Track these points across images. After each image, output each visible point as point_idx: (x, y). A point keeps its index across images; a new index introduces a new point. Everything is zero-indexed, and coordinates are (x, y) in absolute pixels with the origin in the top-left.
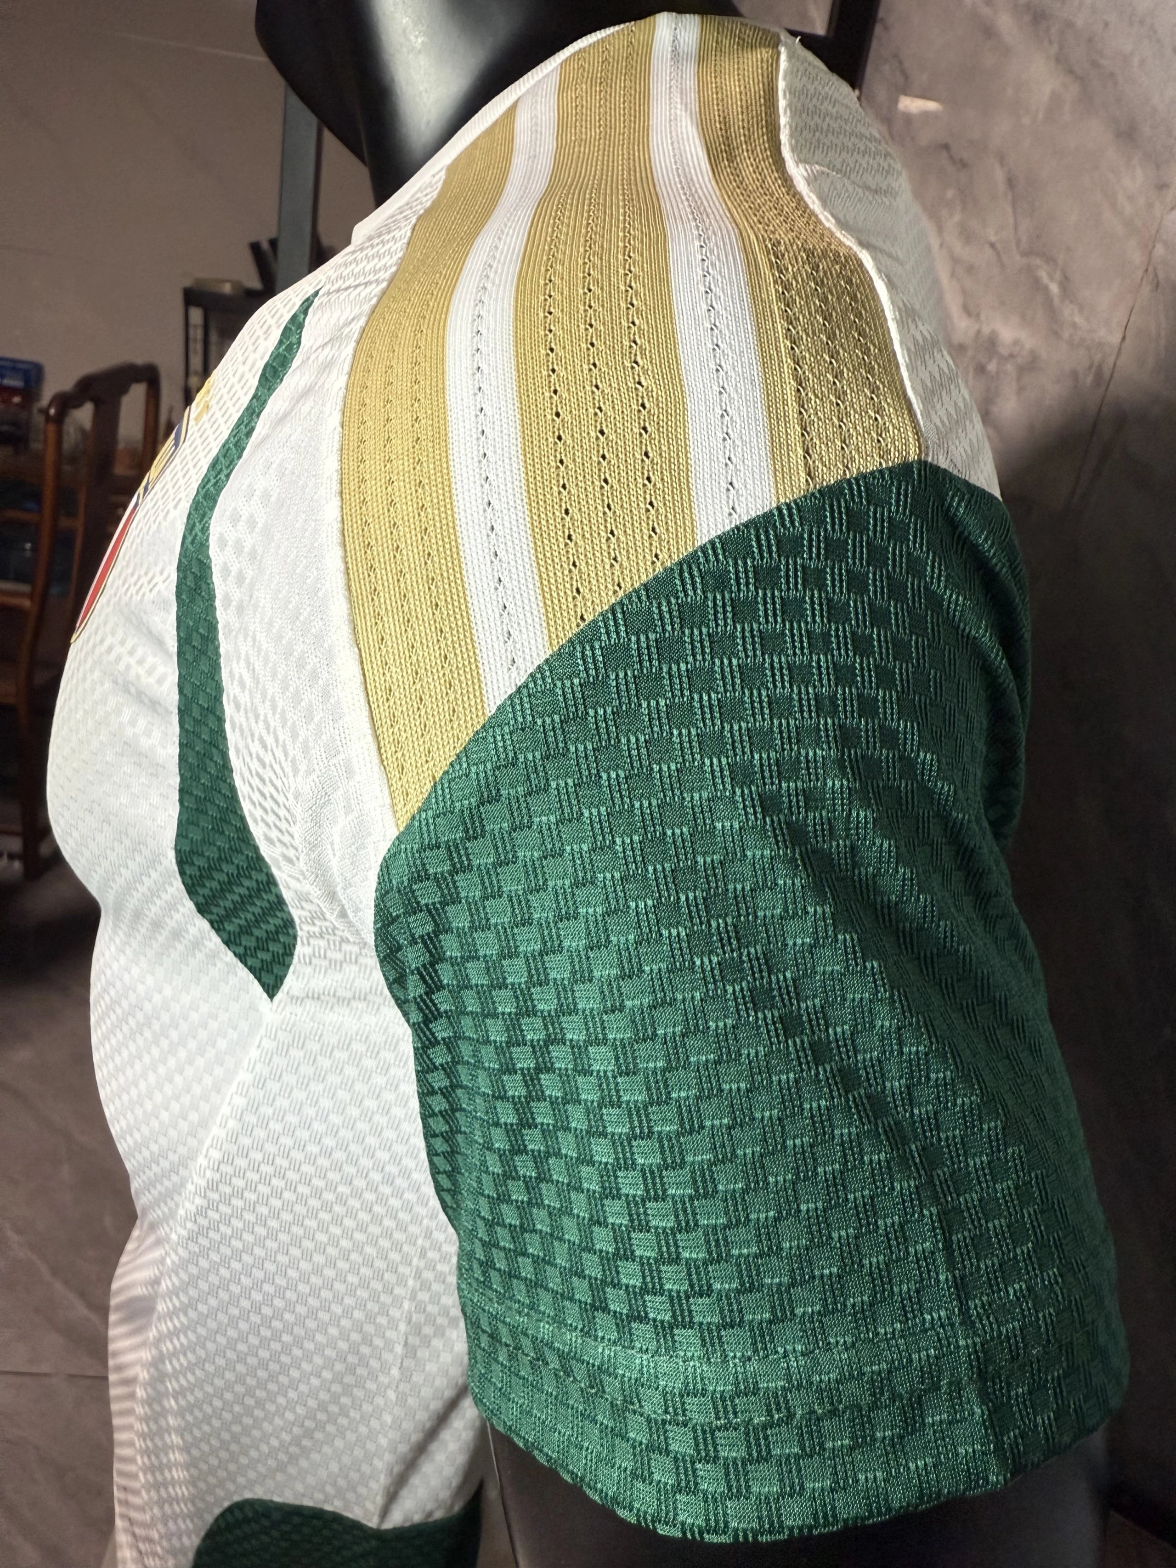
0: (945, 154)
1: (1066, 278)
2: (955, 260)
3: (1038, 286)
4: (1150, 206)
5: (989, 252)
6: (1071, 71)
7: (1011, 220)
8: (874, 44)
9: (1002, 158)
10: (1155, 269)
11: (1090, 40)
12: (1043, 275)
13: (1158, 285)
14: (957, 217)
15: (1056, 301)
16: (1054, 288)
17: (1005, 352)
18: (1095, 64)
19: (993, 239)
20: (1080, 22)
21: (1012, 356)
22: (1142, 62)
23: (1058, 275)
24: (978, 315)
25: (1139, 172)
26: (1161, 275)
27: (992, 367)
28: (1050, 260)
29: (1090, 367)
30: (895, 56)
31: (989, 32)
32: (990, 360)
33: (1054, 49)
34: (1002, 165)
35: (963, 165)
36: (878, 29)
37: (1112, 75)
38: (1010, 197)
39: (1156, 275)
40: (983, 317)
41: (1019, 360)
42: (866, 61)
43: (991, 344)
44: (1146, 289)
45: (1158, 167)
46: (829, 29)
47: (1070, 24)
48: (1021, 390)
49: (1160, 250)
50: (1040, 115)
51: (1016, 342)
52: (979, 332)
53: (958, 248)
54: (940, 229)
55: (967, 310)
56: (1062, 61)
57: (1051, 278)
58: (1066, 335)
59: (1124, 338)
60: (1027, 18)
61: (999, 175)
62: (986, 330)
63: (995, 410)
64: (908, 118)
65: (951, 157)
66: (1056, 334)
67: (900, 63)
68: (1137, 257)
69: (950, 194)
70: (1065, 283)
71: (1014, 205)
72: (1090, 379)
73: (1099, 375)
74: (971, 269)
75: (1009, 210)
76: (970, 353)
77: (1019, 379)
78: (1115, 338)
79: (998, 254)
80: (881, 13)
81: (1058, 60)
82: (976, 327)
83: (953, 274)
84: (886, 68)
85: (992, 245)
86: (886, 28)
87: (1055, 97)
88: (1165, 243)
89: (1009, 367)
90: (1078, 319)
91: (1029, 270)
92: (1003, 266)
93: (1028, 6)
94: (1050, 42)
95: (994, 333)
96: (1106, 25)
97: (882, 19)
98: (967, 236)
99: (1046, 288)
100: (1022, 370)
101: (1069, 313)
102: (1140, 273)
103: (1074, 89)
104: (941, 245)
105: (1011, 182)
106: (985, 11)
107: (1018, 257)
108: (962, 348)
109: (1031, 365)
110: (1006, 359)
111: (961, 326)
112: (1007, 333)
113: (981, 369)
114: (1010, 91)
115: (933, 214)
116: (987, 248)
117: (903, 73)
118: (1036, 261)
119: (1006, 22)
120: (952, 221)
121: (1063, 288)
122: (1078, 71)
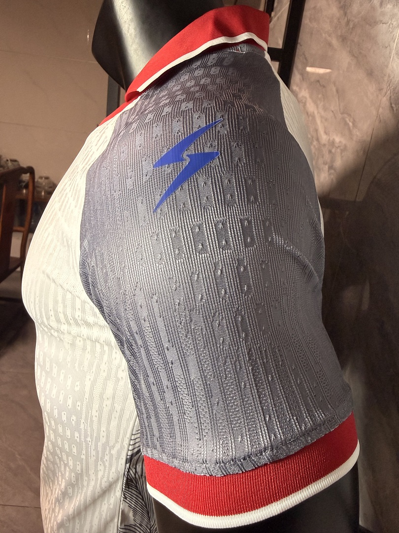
0: (318, 84)
1: (354, 120)
2: (322, 117)
3: (346, 124)
4: (377, 96)
5: (332, 114)
6: (353, 55)
7: (338, 104)
8: (297, 51)
9: (335, 83)
10: (380, 116)
11: (359, 45)
12: (347, 120)
13: (380, 121)
14: (322, 104)
15: (351, 128)
16: (351, 124)
17: (337, 145)
18: (360, 53)
19: (333, 109)
20: (356, 40)
21: (339, 147)
22: (374, 51)
23: (352, 120)
24: (329, 135)
25: (374, 86)
27: (333, 150)
28: (349, 115)
30: (304, 54)
31: (330, 45)
32: (333, 148)
33: (349, 49)
34: (335, 86)
35: (324, 87)
36: (298, 46)
37: (365, 56)
38: (337, 96)
39: (380, 118)
40: (330, 135)
41: (342, 148)
42: (295, 56)
43: (332, 143)
44: (377, 122)
45: (379, 83)
46: (283, 46)
47: (353, 41)
48: (342, 157)
49: (381, 110)
50: (345, 70)
51: (340, 142)
52: (329, 139)
53: (323, 113)
54: (317, 107)
55: (326, 133)
56: (351, 53)
57: (350, 121)
58: (355, 139)
59: (371, 139)
60: (340, 40)
61: (334, 89)
62: (331, 139)
63: (335, 164)
64: (308, 73)
65: (320, 84)
66: (352, 139)
67: (305, 56)
68: (374, 113)
69: (320, 96)
70: (354, 122)
71: (339, 99)
72: (362, 152)
73: (364, 152)
74: (326, 120)
75: (337, 100)
76: (327, 147)
77: (341, 154)
78: (369, 139)
79: (334, 115)
80: (299, 41)
81: (350, 52)
83: (321, 121)
84: (301, 58)
85: (333, 112)
86: (301, 46)
87: (349, 64)
88: (382, 108)
89: (338, 150)
90: (357, 133)
91: (343, 119)
92: (335, 117)
93: (341, 36)
94: (348, 47)
95: (334, 139)
96: (363, 41)
97: (300, 43)
98: (325, 109)
99: (348, 124)
100: (342, 151)
101: (355, 132)
102: (376, 118)
103: (355, 61)
104: (318, 113)
105: (337, 91)
106: (329, 38)
107: (340, 115)
108: (324, 145)
109: (345, 149)
110: (337, 148)
111: (324, 138)
112: (337, 139)
113: (330, 152)
114: (336, 63)
115: (315, 103)
116: (331, 112)
117: (306, 59)
118: (346, 116)
119: (334, 42)
120: (321, 105)
121: (353, 124)
122: (356, 55)
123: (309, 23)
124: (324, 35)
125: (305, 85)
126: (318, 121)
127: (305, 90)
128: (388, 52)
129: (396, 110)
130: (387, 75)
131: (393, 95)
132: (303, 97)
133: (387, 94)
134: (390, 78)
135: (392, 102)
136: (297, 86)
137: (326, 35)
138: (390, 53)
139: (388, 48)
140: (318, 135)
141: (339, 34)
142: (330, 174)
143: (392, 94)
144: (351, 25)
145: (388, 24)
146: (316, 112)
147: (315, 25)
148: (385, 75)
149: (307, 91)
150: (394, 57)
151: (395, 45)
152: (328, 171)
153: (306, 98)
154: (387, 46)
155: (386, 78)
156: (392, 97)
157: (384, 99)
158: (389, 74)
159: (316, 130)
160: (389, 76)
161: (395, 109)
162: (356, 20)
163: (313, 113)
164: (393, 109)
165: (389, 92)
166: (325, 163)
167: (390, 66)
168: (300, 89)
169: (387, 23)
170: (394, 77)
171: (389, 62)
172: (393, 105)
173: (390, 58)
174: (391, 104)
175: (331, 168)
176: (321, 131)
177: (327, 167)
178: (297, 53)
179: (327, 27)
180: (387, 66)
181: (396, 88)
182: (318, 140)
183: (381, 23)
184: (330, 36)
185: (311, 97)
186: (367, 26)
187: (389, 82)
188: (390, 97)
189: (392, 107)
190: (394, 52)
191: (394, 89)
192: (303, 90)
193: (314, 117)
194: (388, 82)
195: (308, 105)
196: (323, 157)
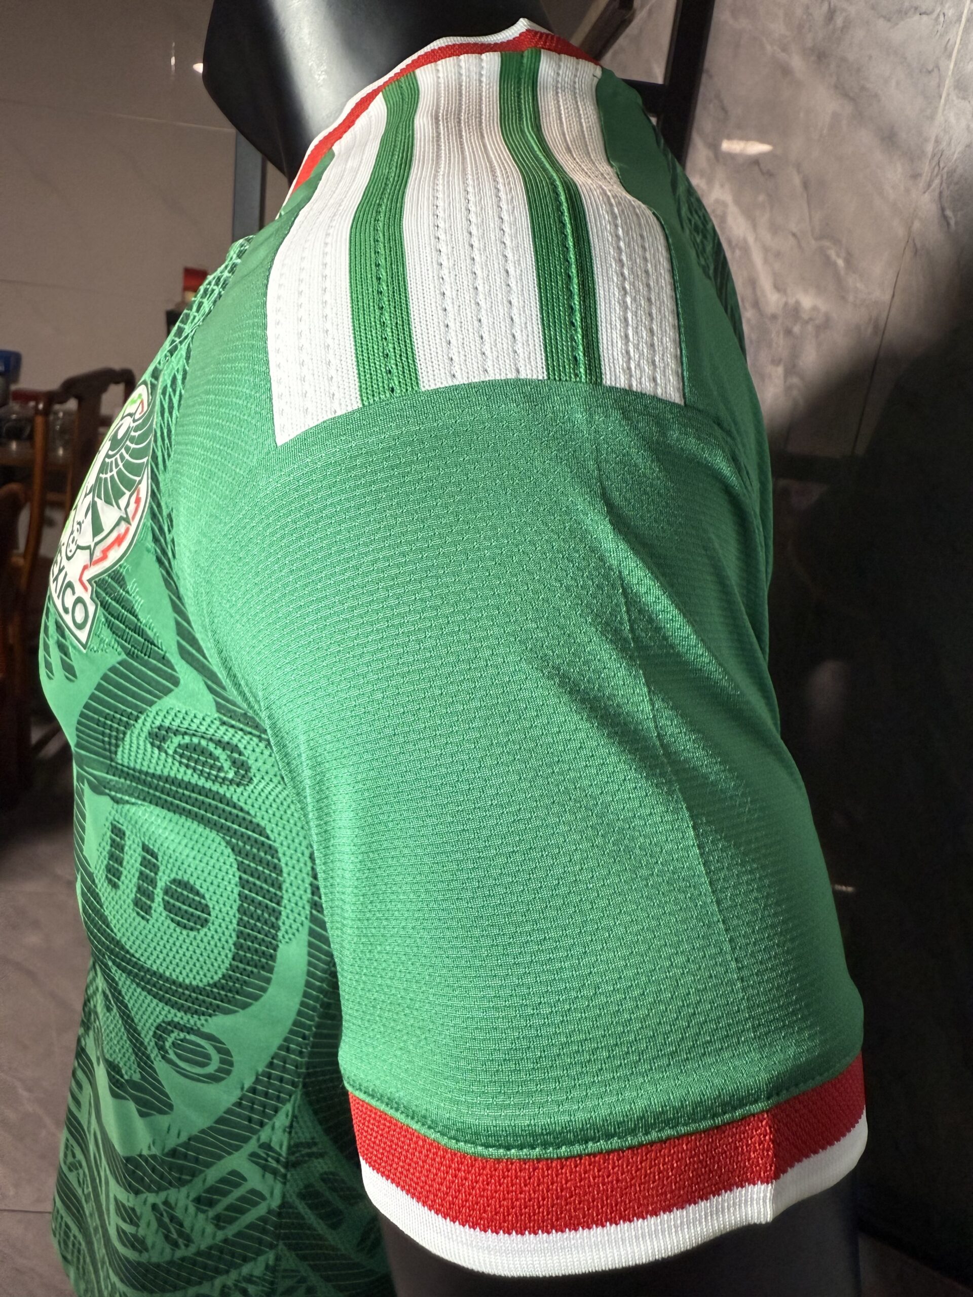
0: (756, 168)
1: (849, 254)
2: (766, 250)
3: (828, 262)
4: (907, 191)
5: (792, 241)
6: (846, 95)
7: (807, 215)
8: (702, 89)
9: (798, 167)
10: (914, 240)
11: (859, 70)
12: (832, 253)
13: (916, 252)
14: (767, 215)
15: (842, 272)
16: (840, 263)
17: (805, 316)
18: (863, 88)
19: (795, 230)
20: (851, 57)
21: (811, 319)
22: (898, 83)
23: (843, 254)
24: (785, 292)
25: (899, 166)
26: (919, 245)
27: (796, 329)
28: (837, 242)
29: (870, 319)
30: (718, 96)
31: (786, 71)
32: (795, 324)
33: (833, 80)
34: (799, 172)
35: (770, 175)
36: (704, 78)
37: (876, 95)
38: (805, 198)
39: (915, 244)
40: (789, 291)
41: (817, 322)
42: (696, 104)
43: (795, 312)
44: (908, 254)
45: (912, 160)
46: (665, 79)
47: (844, 60)
48: (819, 344)
49: (917, 225)
50: (825, 132)
51: (815, 308)
52: (786, 304)
53: (767, 237)
54: (754, 226)
55: (778, 288)
56: (841, 90)
57: (838, 255)
58: (851, 298)
59: (893, 296)
60: (813, 58)
61: (797, 181)
62: (792, 301)
63: (800, 363)
65: (761, 170)
66: (843, 298)
67: (721, 101)
68: (901, 232)
69: (761, 198)
70: (849, 258)
71: (809, 203)
72: (870, 330)
73: (876, 327)
74: (778, 255)
75: (805, 205)
76: (780, 321)
77: (817, 336)
78: (887, 297)
79: (799, 242)
80: (707, 65)
81: (836, 87)
82: (784, 300)
83: (766, 261)
84: (711, 106)
85: (794, 235)
86: (711, 77)
87: (836, 116)
88: (921, 220)
89: (810, 328)
90: (858, 285)
91: (822, 251)
92: (802, 250)
93: (813, 50)
94: (831, 75)
95: (798, 303)
96: (870, 57)
97: (708, 71)
98: (775, 229)
99: (835, 264)
100: (819, 330)
101: (852, 281)
102: (903, 244)
103: (848, 109)
104: (756, 239)
105: (806, 185)
106: (782, 56)
107: (813, 242)
108: (774, 317)
109: (826, 324)
110: (807, 322)
111: (773, 300)
112: (807, 301)
113: (788, 332)
114: (802, 115)
115: (749, 213)
116: (790, 237)
117: (724, 109)
118: (826, 243)
119: (797, 63)
120: (763, 219)
121: (848, 261)
122: (851, 95)
123: (731, 21)
124: (768, 47)
125: (720, 173)
126: (757, 257)
127: (722, 186)
128: (934, 83)
129: (956, 223)
130: (933, 139)
131: (948, 187)
132: (717, 201)
133: (934, 185)
134: (941, 147)
135: (946, 205)
136: (702, 174)
137: (775, 48)
138: (939, 86)
139: (936, 70)
140: (759, 293)
141: (809, 44)
142: (788, 389)
143: (944, 185)
144: (839, 21)
145: (934, 15)
146: (751, 239)
147: (744, 23)
148: (926, 140)
149: (727, 186)
150: (948, 95)
151: (952, 66)
152: (785, 382)
153: (725, 204)
154: (930, 68)
155: (929, 148)
156: (946, 193)
157: (927, 197)
158: (937, 137)
159: (753, 282)
160: (937, 141)
161: (952, 222)
162: (852, 10)
163: (745, 240)
164: (948, 224)
165: (937, 181)
166: (776, 362)
167: (940, 118)
168: (710, 182)
169: (932, 12)
170: (949, 144)
171: (937, 108)
172: (949, 213)
173: (941, 97)
174: (943, 209)
175: (791, 369)
176: (766, 283)
177: (780, 370)
178: (700, 98)
179: (778, 28)
180: (932, 118)
181: (955, 171)
182: (756, 304)
183: (915, 13)
184: (784, 50)
185: (737, 202)
186: (881, 23)
187: (936, 159)
188: (941, 193)
189: (945, 217)
190: (948, 82)
191: (951, 173)
192: (717, 186)
193: (746, 250)
194: (934, 155)
195: (730, 220)
196: (770, 346)
